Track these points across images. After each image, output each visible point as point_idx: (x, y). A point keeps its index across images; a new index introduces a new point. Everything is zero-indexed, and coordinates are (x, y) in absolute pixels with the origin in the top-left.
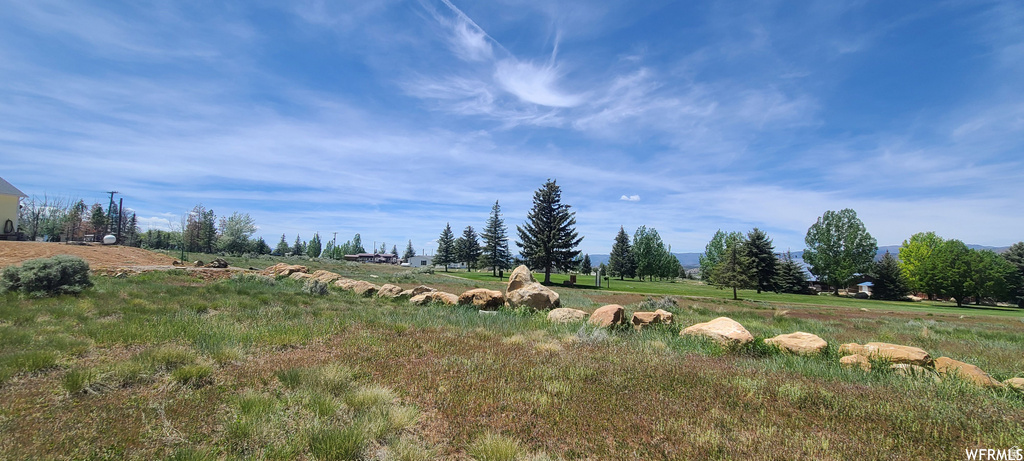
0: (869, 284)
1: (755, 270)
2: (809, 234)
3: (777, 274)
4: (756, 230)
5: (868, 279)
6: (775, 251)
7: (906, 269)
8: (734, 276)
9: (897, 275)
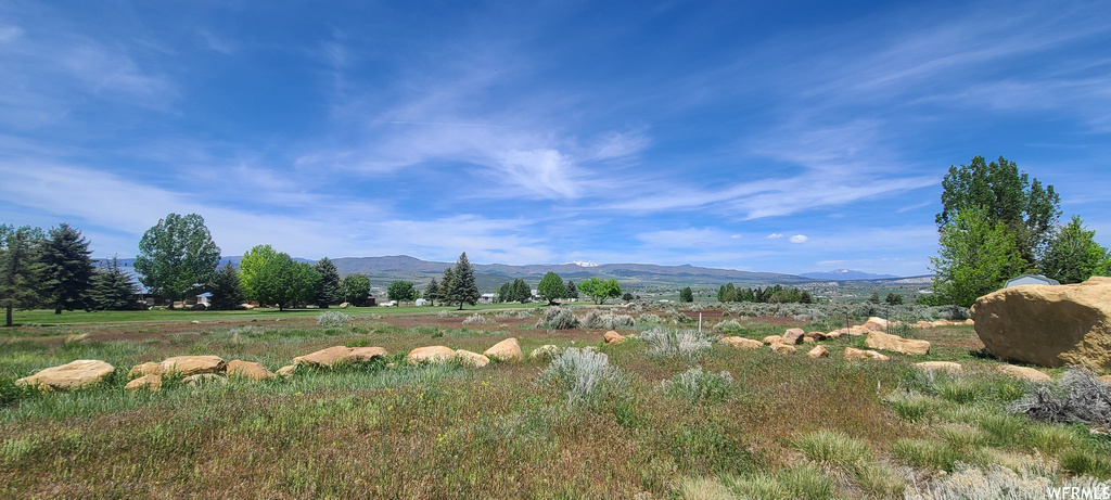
0: (208, 294)
1: (56, 282)
2: (145, 237)
3: (92, 287)
4: (65, 227)
5: (208, 289)
6: (92, 257)
7: (244, 278)
8: (12, 292)
9: (236, 284)
